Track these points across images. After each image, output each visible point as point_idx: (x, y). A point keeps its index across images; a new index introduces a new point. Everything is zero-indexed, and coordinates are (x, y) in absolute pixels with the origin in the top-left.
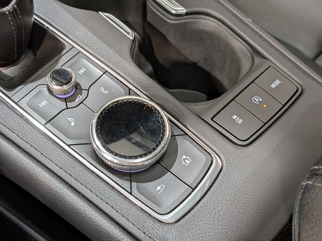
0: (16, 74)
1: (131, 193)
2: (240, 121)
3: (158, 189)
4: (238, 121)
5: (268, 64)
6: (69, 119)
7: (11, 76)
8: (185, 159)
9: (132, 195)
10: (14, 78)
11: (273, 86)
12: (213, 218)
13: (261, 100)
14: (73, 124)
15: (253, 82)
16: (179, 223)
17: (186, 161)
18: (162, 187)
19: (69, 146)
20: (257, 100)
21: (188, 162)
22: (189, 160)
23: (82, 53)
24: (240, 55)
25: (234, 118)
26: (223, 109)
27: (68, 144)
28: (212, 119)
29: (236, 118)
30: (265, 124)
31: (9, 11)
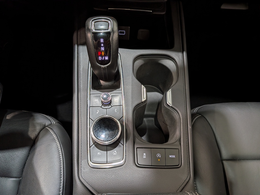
0: (104, 85)
1: (90, 147)
2: (145, 157)
3: (98, 153)
4: (144, 156)
5: (179, 147)
6: (98, 110)
7: (102, 84)
8: (115, 152)
9: (90, 148)
10: (102, 86)
11: (170, 156)
12: (102, 177)
13: (160, 157)
14: (97, 113)
15: (165, 149)
16: (92, 169)
17: (115, 153)
18: (100, 154)
19: (90, 118)
20: (159, 156)
21: (115, 154)
22: (116, 154)
23: (122, 94)
24: (175, 136)
25: (144, 154)
26: (144, 148)
27: (90, 117)
28: (137, 148)
29: (145, 155)
30: (152, 166)
31: (103, 67)
